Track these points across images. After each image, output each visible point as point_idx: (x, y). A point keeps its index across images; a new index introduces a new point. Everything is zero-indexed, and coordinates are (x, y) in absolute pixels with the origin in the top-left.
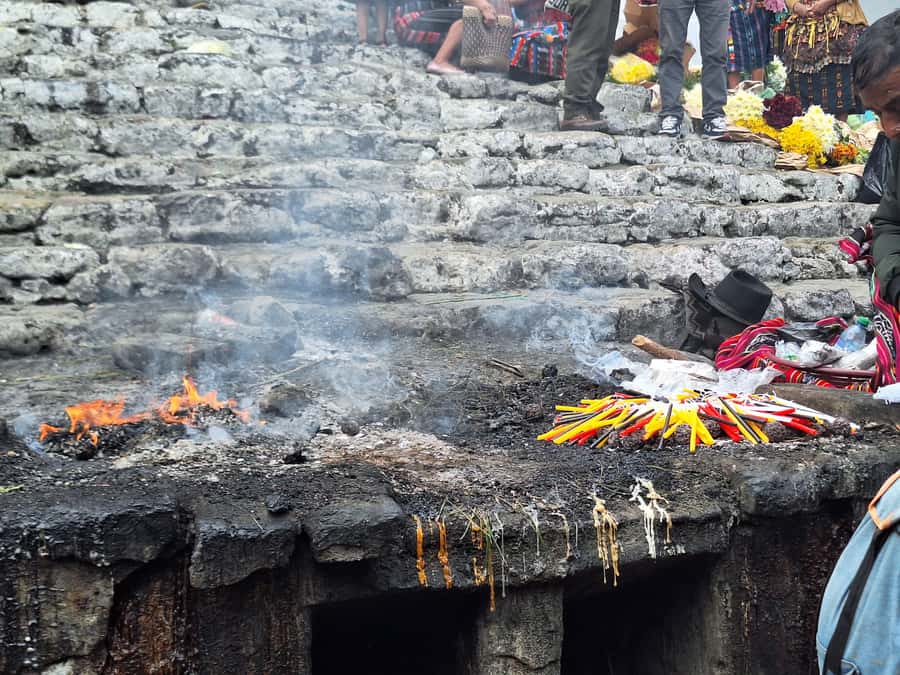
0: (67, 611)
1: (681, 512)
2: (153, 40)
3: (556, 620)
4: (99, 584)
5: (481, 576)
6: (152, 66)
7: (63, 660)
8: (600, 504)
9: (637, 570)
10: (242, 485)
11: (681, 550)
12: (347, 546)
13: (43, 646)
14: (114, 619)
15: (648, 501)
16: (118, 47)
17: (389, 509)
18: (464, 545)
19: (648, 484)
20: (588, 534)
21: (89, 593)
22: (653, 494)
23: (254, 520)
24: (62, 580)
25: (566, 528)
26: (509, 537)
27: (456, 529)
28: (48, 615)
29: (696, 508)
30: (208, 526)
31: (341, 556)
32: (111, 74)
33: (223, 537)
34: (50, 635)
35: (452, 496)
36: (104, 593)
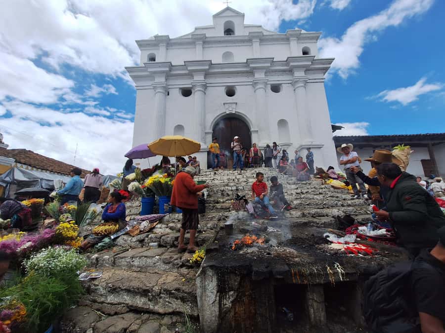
0: (233, 282)
1: (346, 271)
2: (245, 180)
3: (322, 292)
4: (238, 277)
5: (306, 282)
6: (245, 184)
7: (232, 290)
8: (328, 268)
9: (339, 283)
10: (260, 259)
11: (348, 280)
12: (280, 275)
13: (229, 287)
14: (240, 284)
15: (339, 268)
16: (240, 181)
17: (286, 268)
18: (302, 275)
19: (338, 264)
20: (327, 274)
21: (236, 279)
22: (339, 267)
23: (262, 268)
24: (232, 276)
25: (322, 273)
26: (311, 274)
27: (300, 271)
28: (230, 282)
29: (350, 271)
30: (255, 269)
31: (279, 277)
32: (239, 185)
33: (257, 271)
34: (230, 286)
35: (298, 264)
36: (238, 279)
